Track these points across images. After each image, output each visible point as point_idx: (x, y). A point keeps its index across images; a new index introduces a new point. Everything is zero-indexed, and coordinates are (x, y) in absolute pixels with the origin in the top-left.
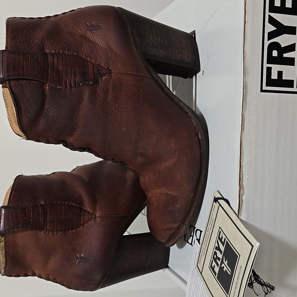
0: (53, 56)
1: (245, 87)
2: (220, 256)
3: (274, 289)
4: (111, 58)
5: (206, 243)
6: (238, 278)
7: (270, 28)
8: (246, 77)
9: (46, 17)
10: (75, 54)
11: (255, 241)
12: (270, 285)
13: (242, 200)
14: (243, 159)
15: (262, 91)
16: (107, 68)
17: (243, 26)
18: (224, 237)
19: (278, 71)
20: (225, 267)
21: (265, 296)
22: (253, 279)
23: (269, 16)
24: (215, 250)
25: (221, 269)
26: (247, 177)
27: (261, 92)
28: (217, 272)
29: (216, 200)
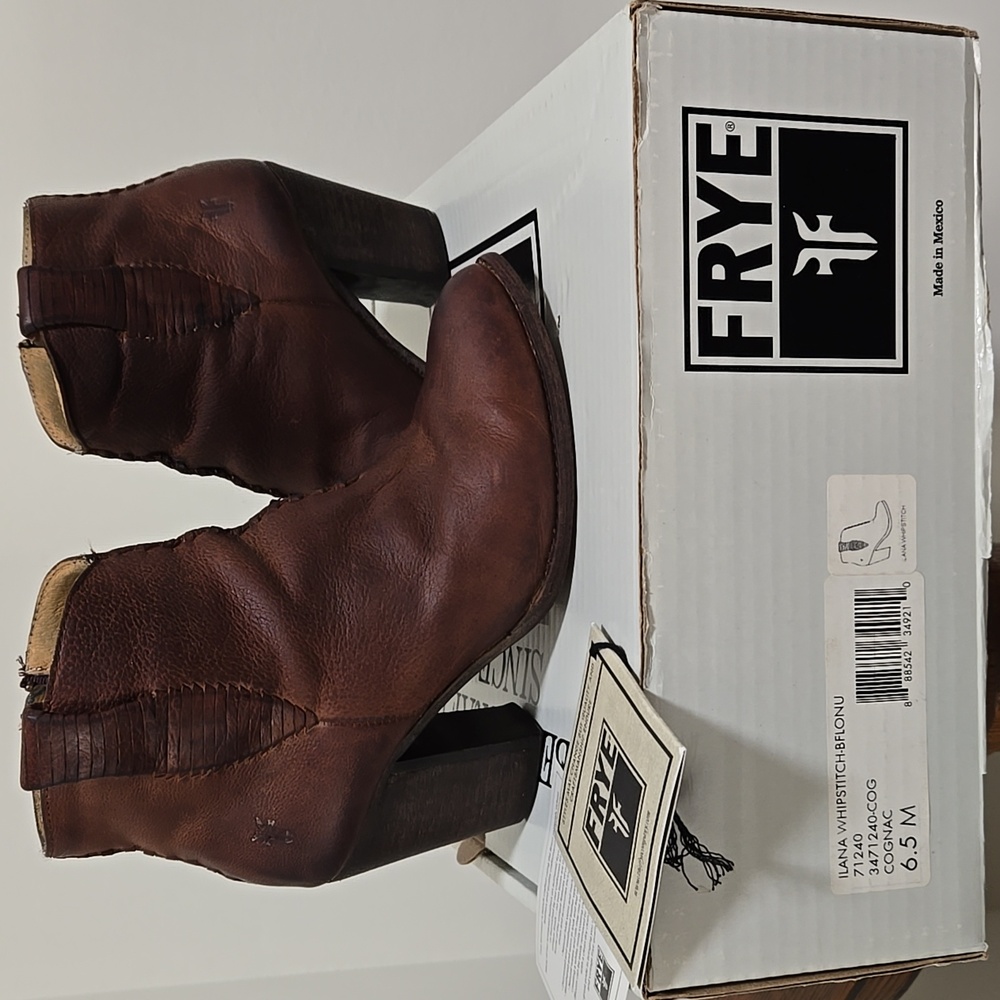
0: (133, 274)
1: (644, 360)
2: (605, 794)
3: (731, 869)
4: (256, 271)
5: (575, 768)
6: (644, 843)
7: (703, 210)
8: (645, 334)
9: (112, 192)
10: (180, 267)
11: (676, 743)
12: (723, 858)
13: (650, 647)
14: (647, 542)
15: (689, 367)
16: (249, 292)
17: (633, 208)
18: (613, 743)
19: (729, 317)
20: (616, 821)
21: (713, 889)
22: (681, 847)
23: (700, 181)
24: (595, 781)
25: (609, 825)
26: (661, 586)
27: (686, 370)
28: (600, 839)
29: (595, 650)
